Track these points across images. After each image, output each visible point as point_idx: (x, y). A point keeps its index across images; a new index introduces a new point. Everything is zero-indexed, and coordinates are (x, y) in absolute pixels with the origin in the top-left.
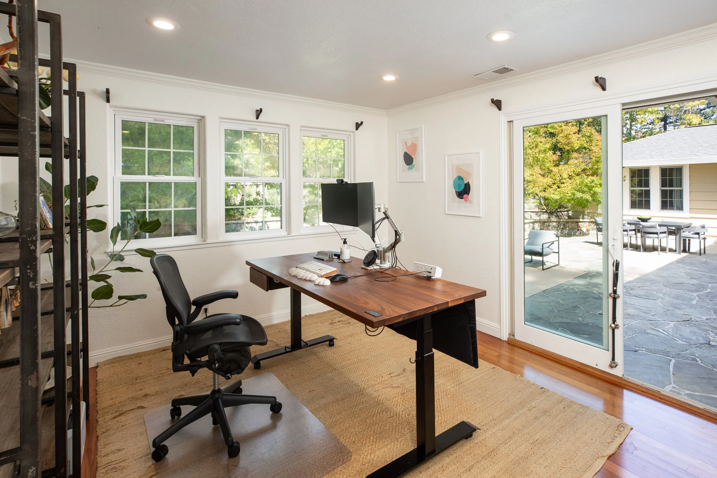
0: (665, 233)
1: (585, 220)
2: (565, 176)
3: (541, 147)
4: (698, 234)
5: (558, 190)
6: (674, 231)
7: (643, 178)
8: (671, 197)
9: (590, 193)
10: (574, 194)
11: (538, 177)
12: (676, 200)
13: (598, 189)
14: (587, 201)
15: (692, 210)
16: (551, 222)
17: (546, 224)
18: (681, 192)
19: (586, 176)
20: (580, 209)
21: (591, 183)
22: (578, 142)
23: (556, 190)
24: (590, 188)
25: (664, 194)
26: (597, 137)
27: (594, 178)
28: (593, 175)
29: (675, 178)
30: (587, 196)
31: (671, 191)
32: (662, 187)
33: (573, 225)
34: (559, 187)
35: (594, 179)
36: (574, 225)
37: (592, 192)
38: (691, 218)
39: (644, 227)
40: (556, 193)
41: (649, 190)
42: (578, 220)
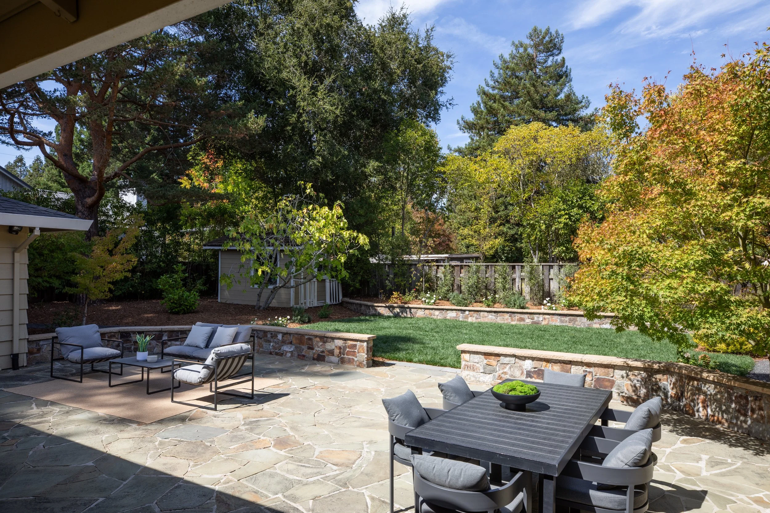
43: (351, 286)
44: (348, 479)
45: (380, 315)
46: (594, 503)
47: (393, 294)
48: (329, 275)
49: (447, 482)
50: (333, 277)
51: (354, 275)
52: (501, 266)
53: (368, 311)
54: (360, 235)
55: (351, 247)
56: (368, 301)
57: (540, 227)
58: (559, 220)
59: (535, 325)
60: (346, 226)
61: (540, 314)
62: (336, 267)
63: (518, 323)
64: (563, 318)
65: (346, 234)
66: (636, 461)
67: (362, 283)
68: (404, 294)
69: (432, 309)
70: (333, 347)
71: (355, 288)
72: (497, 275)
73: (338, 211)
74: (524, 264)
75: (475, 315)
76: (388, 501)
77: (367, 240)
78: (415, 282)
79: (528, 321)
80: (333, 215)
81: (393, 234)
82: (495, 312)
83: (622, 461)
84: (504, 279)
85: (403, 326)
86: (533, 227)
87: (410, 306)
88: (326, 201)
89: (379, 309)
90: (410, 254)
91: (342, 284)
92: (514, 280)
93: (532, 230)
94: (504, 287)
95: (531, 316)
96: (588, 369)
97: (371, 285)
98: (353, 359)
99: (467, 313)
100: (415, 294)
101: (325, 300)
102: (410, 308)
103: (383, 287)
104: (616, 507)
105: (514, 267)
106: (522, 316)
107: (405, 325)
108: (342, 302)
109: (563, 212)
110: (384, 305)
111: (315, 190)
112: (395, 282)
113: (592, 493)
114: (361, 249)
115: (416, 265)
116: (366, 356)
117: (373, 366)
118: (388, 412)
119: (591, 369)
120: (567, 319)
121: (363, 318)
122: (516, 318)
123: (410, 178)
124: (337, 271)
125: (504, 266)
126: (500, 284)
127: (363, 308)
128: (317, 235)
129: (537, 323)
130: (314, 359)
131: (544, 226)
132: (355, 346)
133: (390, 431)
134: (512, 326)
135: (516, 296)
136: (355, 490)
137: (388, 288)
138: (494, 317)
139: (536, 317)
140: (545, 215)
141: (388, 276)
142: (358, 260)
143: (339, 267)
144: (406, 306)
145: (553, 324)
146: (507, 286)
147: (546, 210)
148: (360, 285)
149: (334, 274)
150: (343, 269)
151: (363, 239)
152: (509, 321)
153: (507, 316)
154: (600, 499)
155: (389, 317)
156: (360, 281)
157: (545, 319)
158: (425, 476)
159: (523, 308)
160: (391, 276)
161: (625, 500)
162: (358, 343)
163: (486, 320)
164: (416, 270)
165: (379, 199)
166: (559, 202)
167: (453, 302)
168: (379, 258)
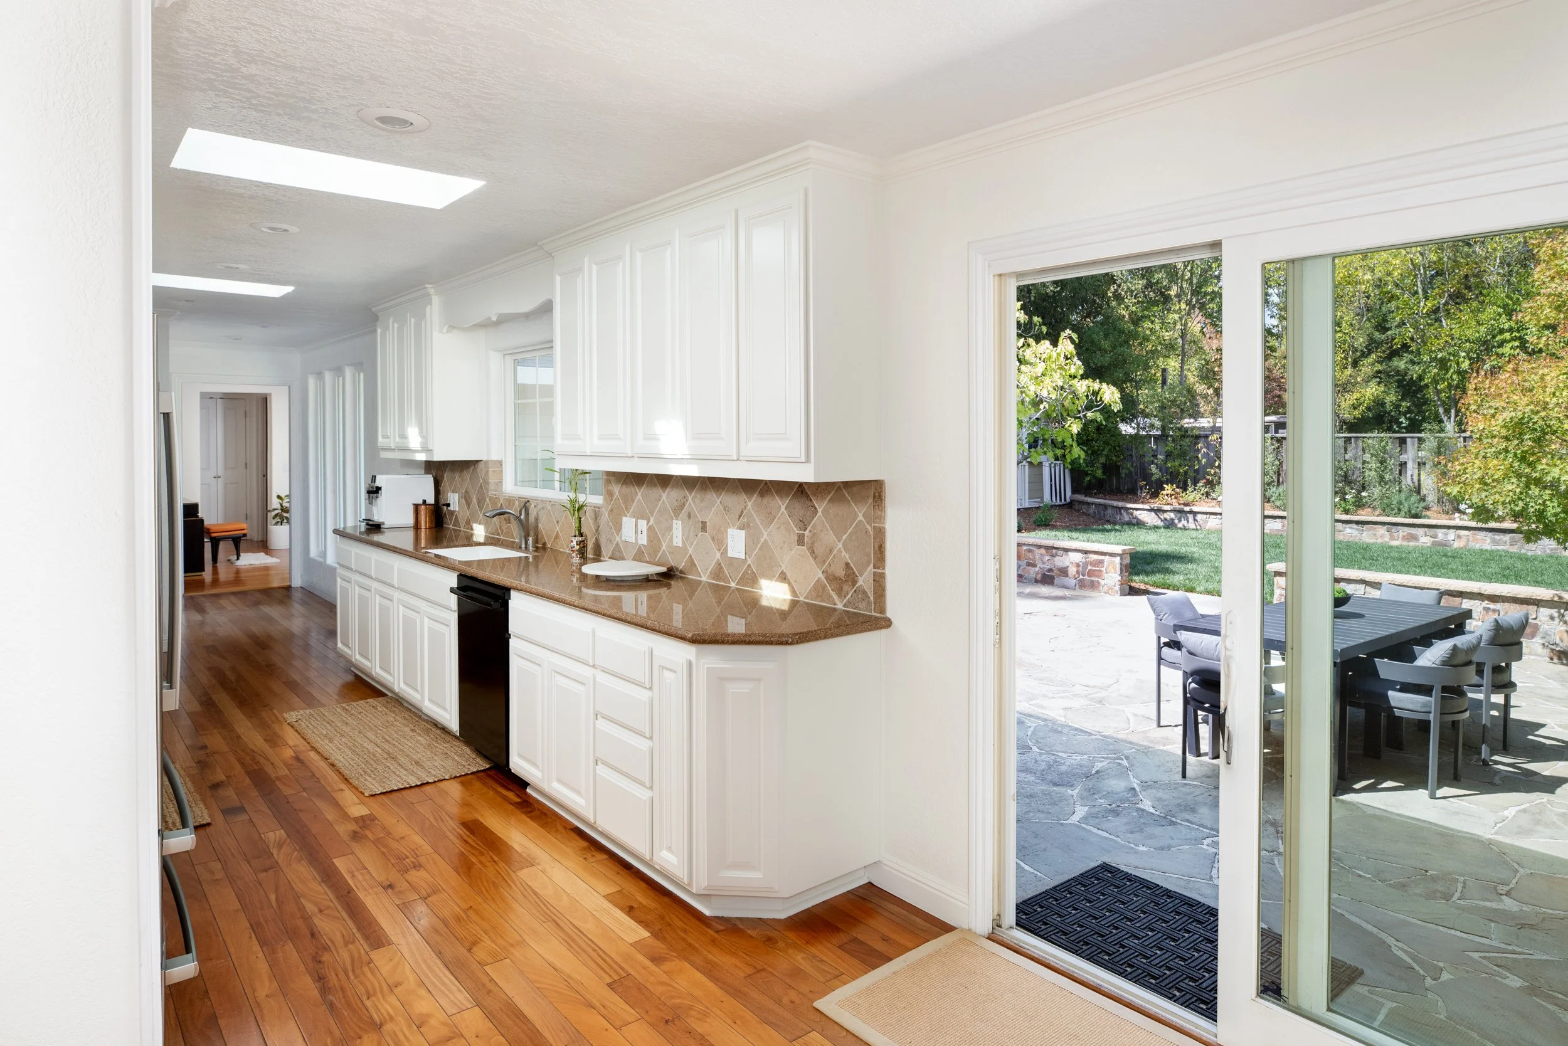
43: (1086, 474)
44: (1103, 698)
45: (1139, 524)
46: (1393, 704)
47: (1163, 489)
48: (1050, 454)
49: (1215, 656)
50: (1057, 459)
51: (1093, 454)
52: (1374, 438)
53: (1118, 517)
54: (1104, 385)
55: (1088, 408)
56: (1118, 500)
57: (1458, 364)
58: (1500, 351)
59: (1440, 549)
60: (1081, 372)
61: (1449, 527)
62: (1063, 442)
63: (1405, 543)
64: (1499, 537)
65: (1082, 386)
66: (1444, 659)
67: (1106, 468)
68: (1185, 489)
70: (1067, 563)
71: (1095, 477)
72: (1367, 457)
73: (1066, 346)
74: (1422, 435)
76: (1154, 716)
77: (1117, 395)
78: (1205, 467)
79: (1425, 540)
80: (1059, 355)
81: (1164, 382)
82: (1358, 523)
83: (1429, 660)
84: (1381, 463)
85: (1181, 542)
86: (1443, 364)
87: (1195, 509)
88: (1044, 329)
89: (1136, 513)
90: (1196, 415)
91: (1072, 471)
92: (1403, 465)
93: (1440, 369)
94: (1382, 478)
95: (1432, 531)
96: (1492, 606)
97: (1123, 472)
98: (1098, 582)
100: (1204, 490)
101: (1042, 498)
102: (1195, 514)
103: (1146, 476)
104: (1419, 709)
105: (1403, 441)
106: (1413, 531)
107: (1184, 540)
108: (1072, 501)
109: (1507, 336)
110: (1147, 507)
111: (1026, 313)
112: (1167, 468)
113: (1391, 694)
114: (1106, 410)
115: (1207, 437)
116: (1119, 578)
117: (1129, 594)
118: (1154, 610)
119: (1498, 606)
121: (1109, 527)
122: (1401, 534)
123: (1195, 281)
124: (1064, 447)
125: (1382, 440)
126: (1373, 473)
127: (1109, 511)
128: (1032, 388)
129: (1444, 544)
130: (1036, 581)
131: (1467, 362)
132: (1102, 562)
133: (1156, 632)
134: (1391, 547)
135: (1403, 495)
136: (1112, 707)
137: (1154, 478)
138: (1355, 533)
139: (1440, 534)
140: (1468, 341)
141: (1155, 456)
142: (1099, 428)
143: (1069, 441)
144: (1187, 509)
145: (1477, 546)
146: (1387, 477)
147: (1469, 333)
148: (1104, 473)
149: (1059, 452)
150: (1075, 444)
151: (1110, 395)
152: (1387, 539)
153: (1382, 530)
154: (1400, 700)
155: (1156, 527)
156: (1104, 466)
157: (1459, 537)
158: (1192, 650)
159: (1416, 516)
160: (1161, 457)
161: (1431, 701)
162: (1107, 558)
164: (1208, 446)
165: (1136, 321)
166: (1500, 315)
167: (1278, 503)
168: (1138, 424)
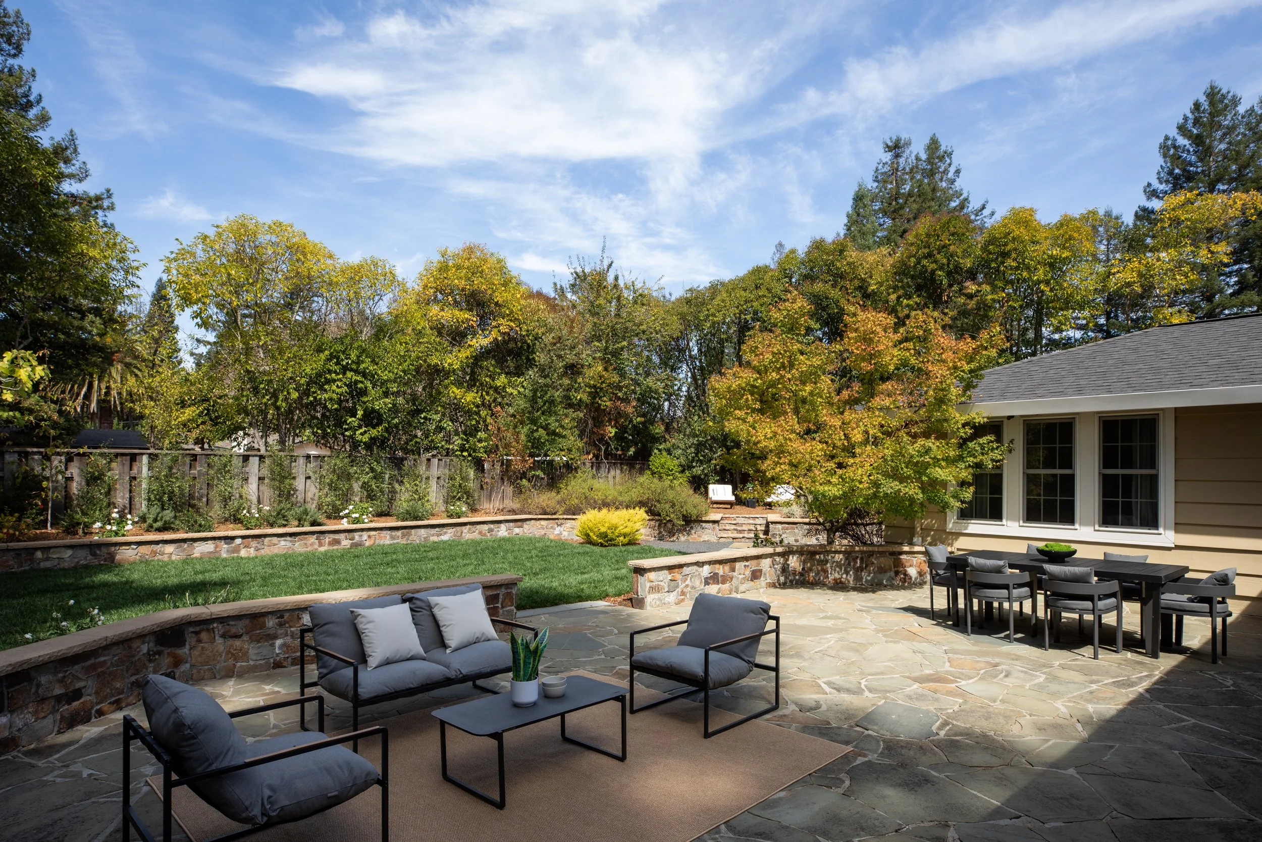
0: (1113, 595)
1: (917, 549)
2: (857, 437)
3: (804, 363)
4: (1208, 600)
5: (839, 472)
6: (1138, 587)
7: (1058, 446)
8: (1127, 493)
9: (919, 480)
10: (876, 484)
11: (790, 440)
12: (1139, 500)
13: (939, 470)
14: (912, 500)
15: (1179, 526)
16: (830, 552)
17: (818, 557)
18: (1153, 481)
19: (911, 436)
20: (898, 521)
21: (921, 456)
22: (895, 352)
23: (833, 473)
24: (920, 469)
25: (1109, 486)
26: (942, 340)
27: (931, 443)
28: (926, 435)
29: (1138, 444)
30: (912, 490)
31: (1128, 479)
32: (1104, 467)
33: (882, 559)
34: (840, 466)
35: (931, 445)
36: (886, 561)
37: (924, 478)
38: (1178, 547)
39: (1053, 577)
40: (834, 480)
41: (1072, 477)
42: (896, 549)
59: (356, 548)
61: (362, 530)
63: (331, 548)
64: (394, 533)
69: (157, 543)
75: (254, 543)
79: (346, 543)
82: (290, 535)
95: (351, 535)
99: (238, 541)
106: (337, 536)
120: (399, 533)
122: (327, 540)
129: (359, 544)
138: (289, 544)
139: (357, 536)
145: (382, 543)
152: (316, 547)
153: (312, 539)
157: (369, 537)
163: (275, 550)
